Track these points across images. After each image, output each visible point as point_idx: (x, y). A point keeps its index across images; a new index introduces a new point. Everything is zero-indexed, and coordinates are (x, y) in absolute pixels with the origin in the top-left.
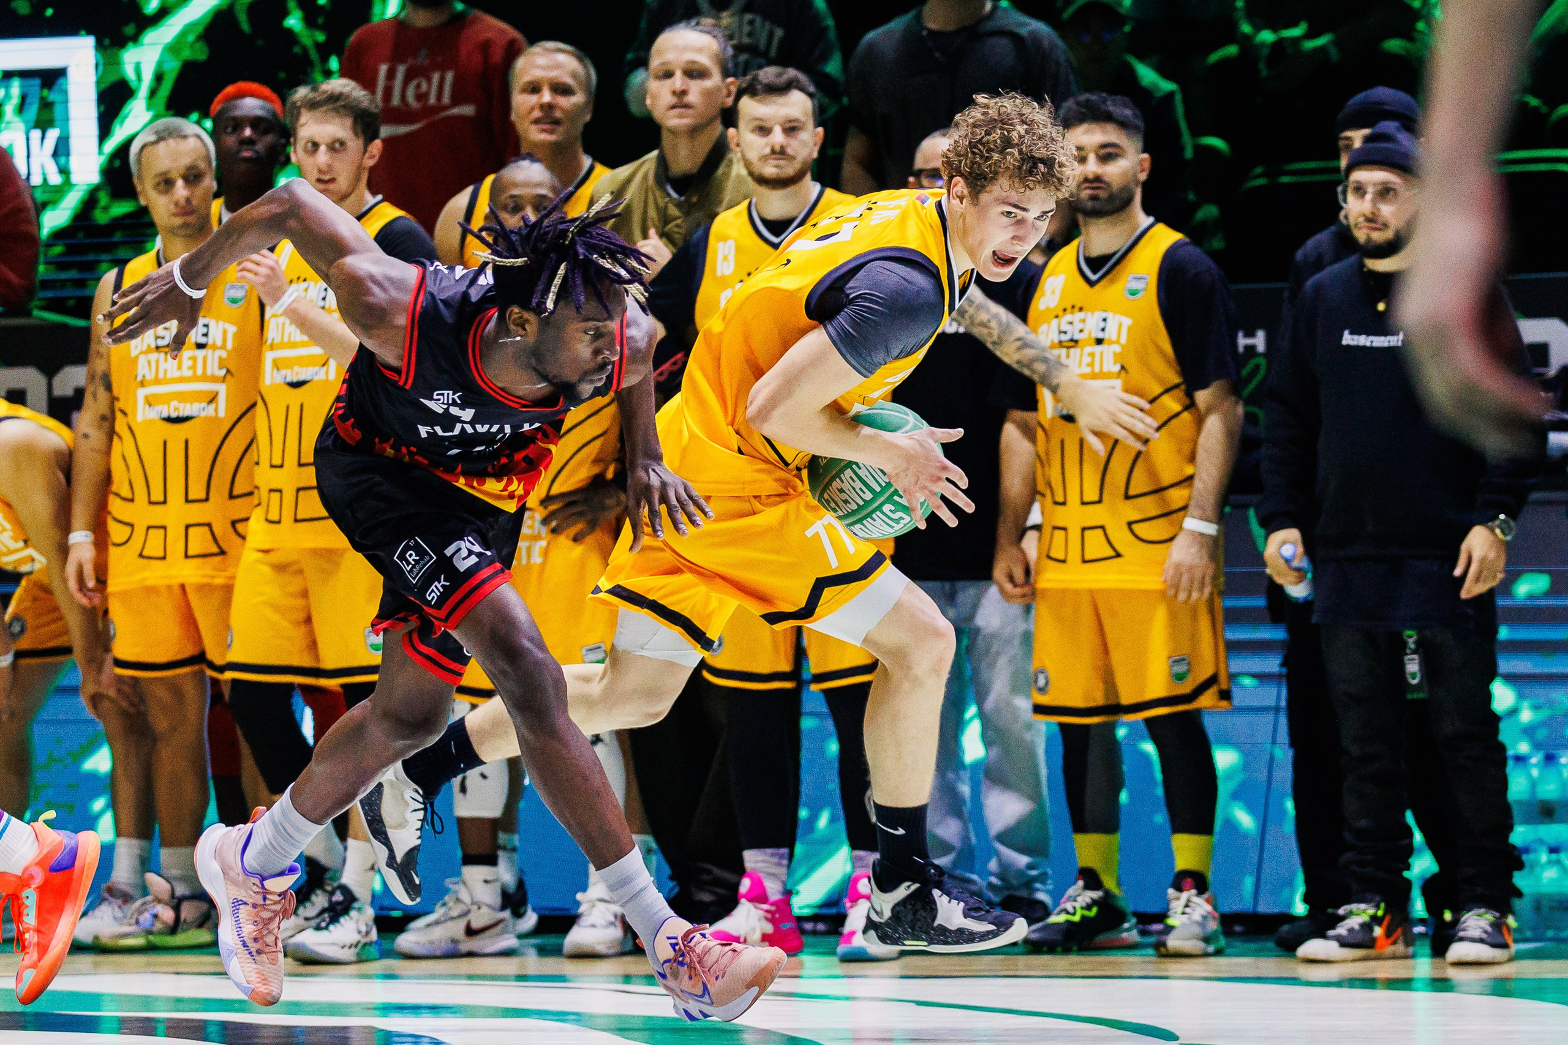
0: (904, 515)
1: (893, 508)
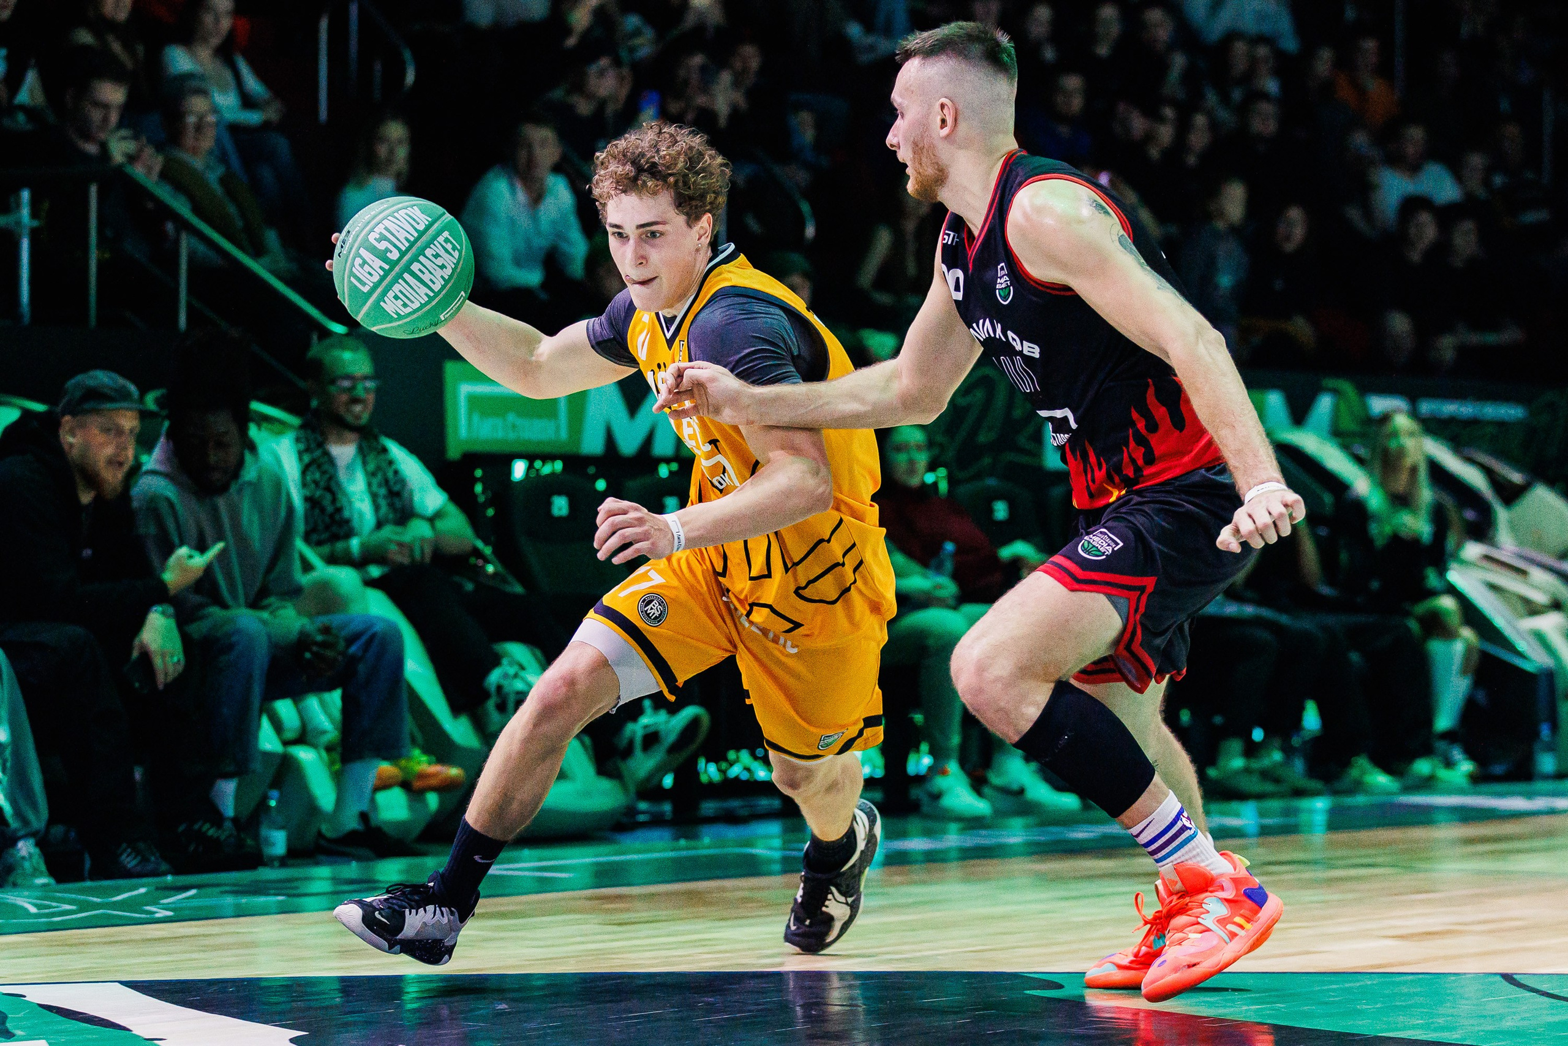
0: (375, 243)
1: (389, 254)
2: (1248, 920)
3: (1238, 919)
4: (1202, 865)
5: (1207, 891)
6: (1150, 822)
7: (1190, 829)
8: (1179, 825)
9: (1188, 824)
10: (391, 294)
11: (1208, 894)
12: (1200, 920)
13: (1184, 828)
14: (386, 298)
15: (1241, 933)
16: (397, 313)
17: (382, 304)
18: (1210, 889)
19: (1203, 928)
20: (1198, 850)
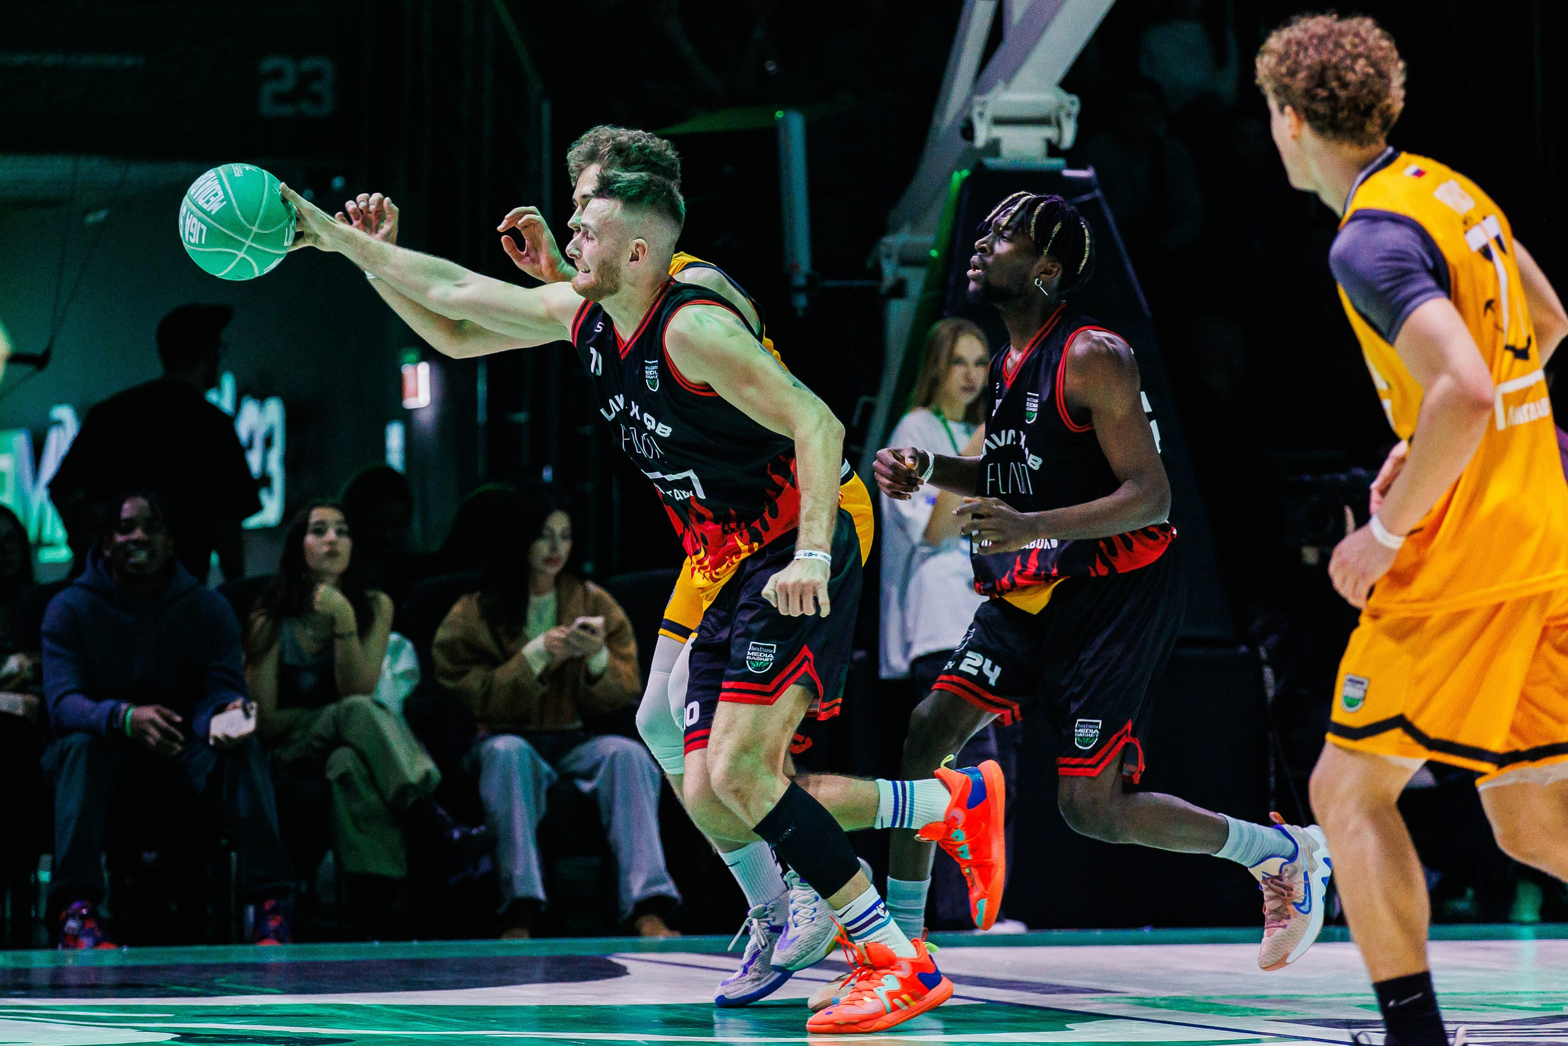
2: (914, 998)
3: (905, 997)
4: (889, 947)
5: (888, 968)
6: (850, 908)
7: (883, 917)
8: (874, 913)
9: (882, 914)
10: (205, 206)
11: (888, 971)
12: (875, 989)
13: (878, 917)
14: (208, 210)
15: (905, 1008)
16: (222, 201)
17: (213, 213)
18: (892, 967)
19: (874, 996)
20: (890, 934)
